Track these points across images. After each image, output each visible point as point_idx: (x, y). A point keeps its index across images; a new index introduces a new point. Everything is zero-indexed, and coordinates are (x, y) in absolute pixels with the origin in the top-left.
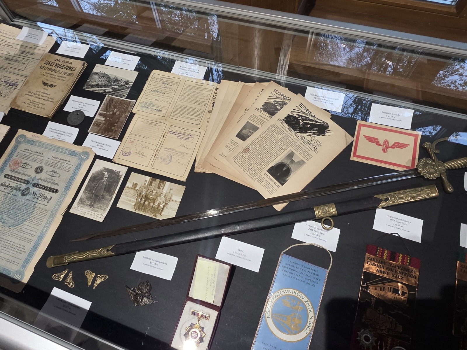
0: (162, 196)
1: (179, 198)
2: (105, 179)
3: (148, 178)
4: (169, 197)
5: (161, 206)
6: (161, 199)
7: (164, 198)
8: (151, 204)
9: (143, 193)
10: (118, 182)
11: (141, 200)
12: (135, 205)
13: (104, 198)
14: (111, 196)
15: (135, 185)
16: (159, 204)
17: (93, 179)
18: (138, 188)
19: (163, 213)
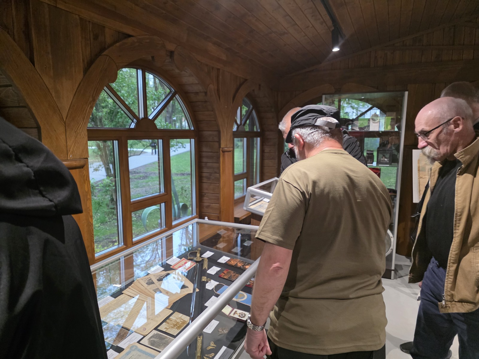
0: (177, 320)
1: (181, 315)
2: (156, 340)
3: (164, 324)
4: (179, 318)
5: (182, 321)
6: (178, 321)
7: (178, 319)
8: (179, 324)
9: (172, 326)
10: (160, 335)
11: (175, 327)
12: (177, 329)
13: (167, 341)
14: (167, 338)
15: (166, 328)
16: (181, 321)
17: (152, 345)
18: (168, 328)
19: (186, 321)
